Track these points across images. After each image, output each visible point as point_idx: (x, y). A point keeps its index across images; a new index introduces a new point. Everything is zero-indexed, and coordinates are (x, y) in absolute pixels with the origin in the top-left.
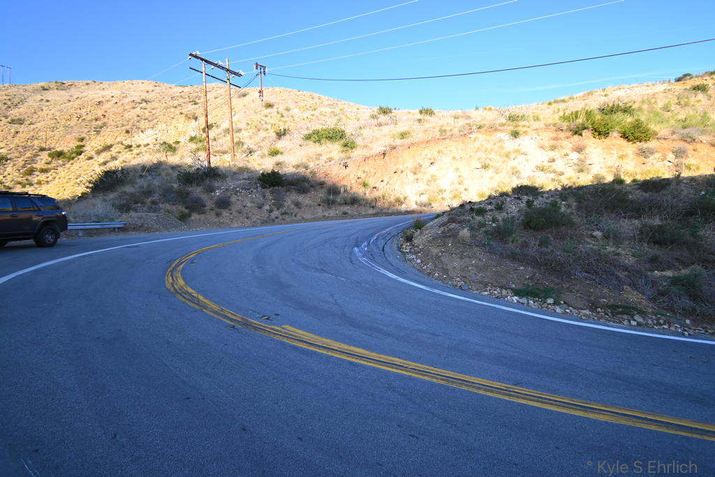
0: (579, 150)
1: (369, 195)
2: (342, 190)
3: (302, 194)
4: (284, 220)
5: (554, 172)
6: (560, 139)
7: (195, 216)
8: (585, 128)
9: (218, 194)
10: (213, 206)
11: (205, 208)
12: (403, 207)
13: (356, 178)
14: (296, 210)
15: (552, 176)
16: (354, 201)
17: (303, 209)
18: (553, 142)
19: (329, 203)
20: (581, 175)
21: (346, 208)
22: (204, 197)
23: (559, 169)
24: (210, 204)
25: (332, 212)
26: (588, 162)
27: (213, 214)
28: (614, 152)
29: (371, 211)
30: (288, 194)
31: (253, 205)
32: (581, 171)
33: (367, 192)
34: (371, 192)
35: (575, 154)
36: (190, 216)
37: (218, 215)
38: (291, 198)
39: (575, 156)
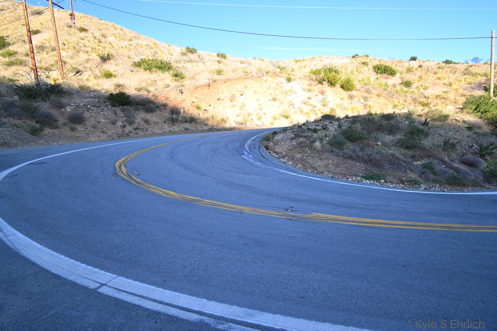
0: (322, 93)
1: (202, 115)
2: (182, 111)
3: (149, 113)
4: (137, 134)
5: (312, 105)
6: (313, 85)
7: (47, 131)
8: (324, 80)
9: (69, 110)
10: (66, 121)
11: (58, 123)
12: (227, 125)
13: (191, 102)
14: (146, 126)
15: (310, 108)
16: (192, 120)
17: (152, 125)
18: (309, 87)
19: (173, 121)
20: (325, 108)
21: (187, 125)
22: (54, 112)
23: (314, 104)
24: (61, 120)
25: (176, 128)
26: (327, 100)
27: (67, 129)
28: (339, 95)
29: (205, 128)
30: (137, 112)
31: (106, 121)
32: (324, 105)
33: (201, 113)
34: (203, 114)
35: (321, 95)
36: (42, 131)
37: (73, 130)
38: (140, 116)
39: (320, 96)
